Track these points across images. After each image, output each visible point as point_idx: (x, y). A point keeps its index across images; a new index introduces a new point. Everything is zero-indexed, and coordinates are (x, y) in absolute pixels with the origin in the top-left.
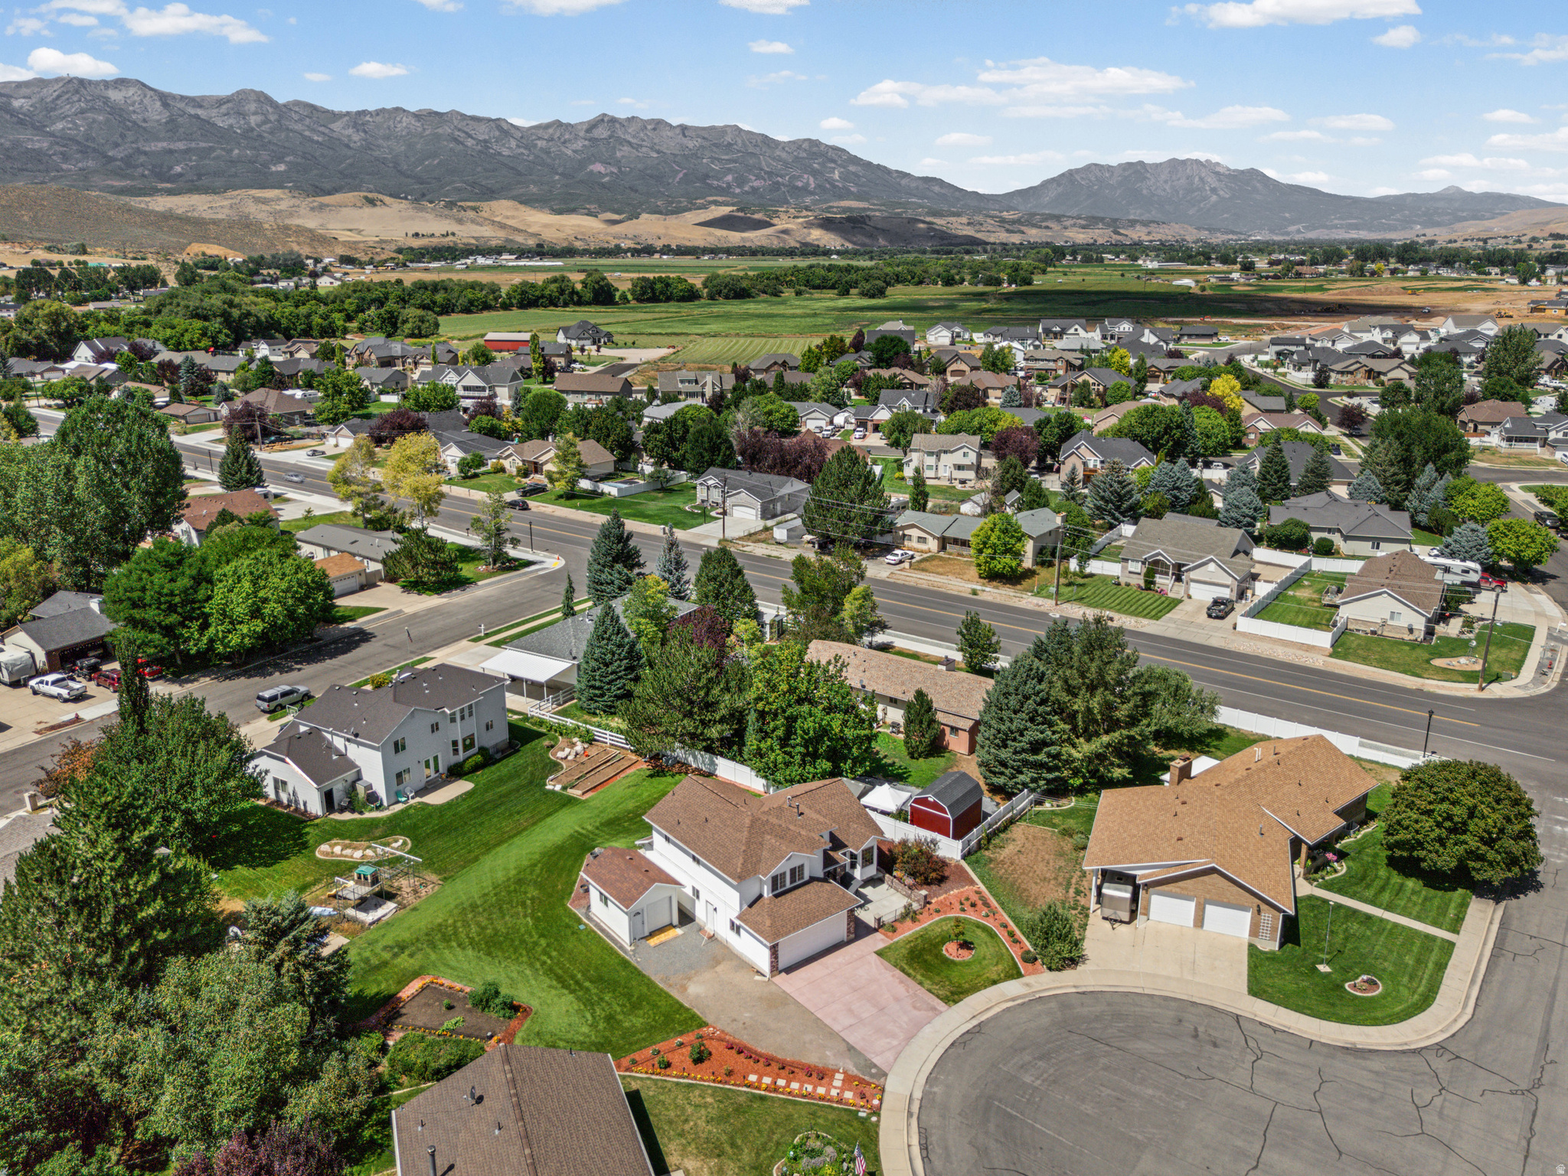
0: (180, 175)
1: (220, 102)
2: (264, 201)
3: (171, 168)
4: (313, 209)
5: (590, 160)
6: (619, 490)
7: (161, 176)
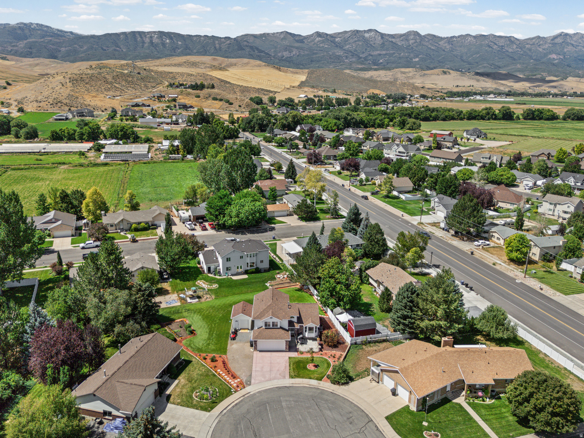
0: (382, 63)
1: (401, 36)
2: (405, 73)
3: (379, 61)
4: (421, 76)
5: (550, 53)
6: (406, 198)
7: (375, 64)
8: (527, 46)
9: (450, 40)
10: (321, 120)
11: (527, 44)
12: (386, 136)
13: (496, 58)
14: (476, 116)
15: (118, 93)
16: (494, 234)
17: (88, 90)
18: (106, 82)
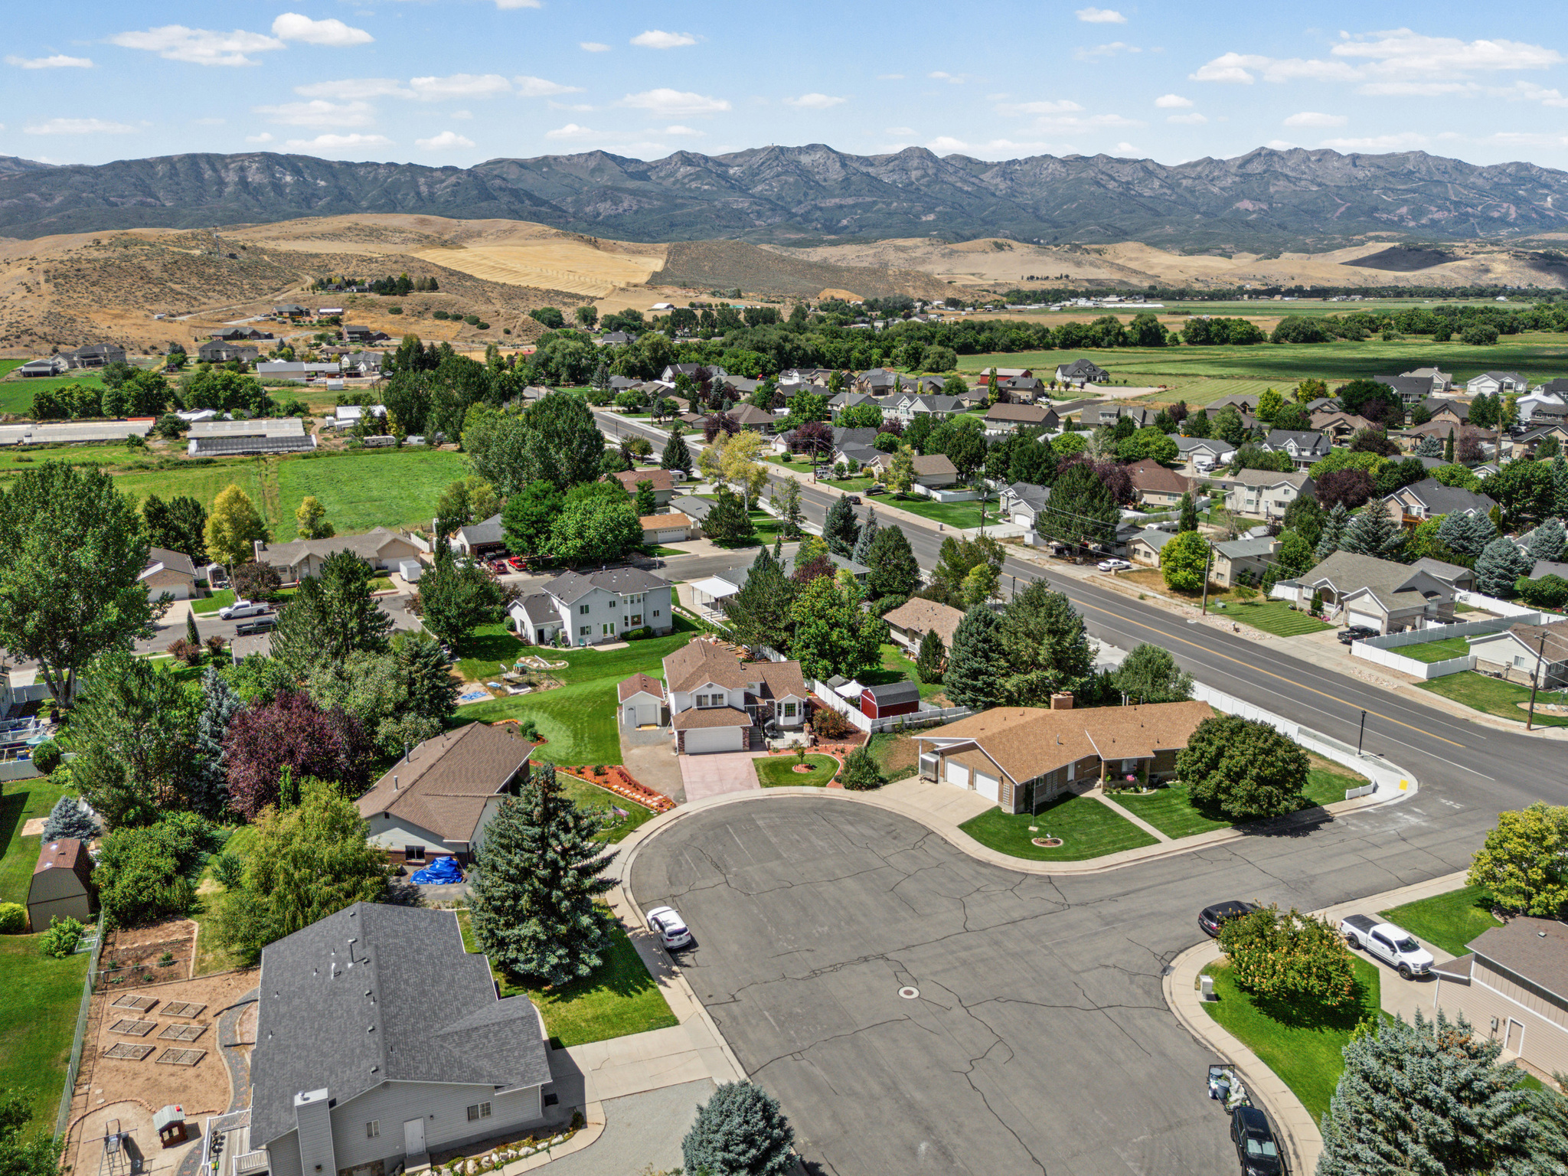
0: (846, 227)
1: (889, 159)
2: (903, 249)
3: (839, 221)
4: (943, 256)
5: (1238, 197)
6: (943, 496)
7: (830, 228)
8: (1185, 182)
9: (1007, 169)
10: (720, 354)
11: (1185, 177)
12: (879, 383)
13: (1117, 211)
14: (1082, 338)
15: (182, 306)
16: (1137, 546)
17: (99, 301)
18: (146, 277)
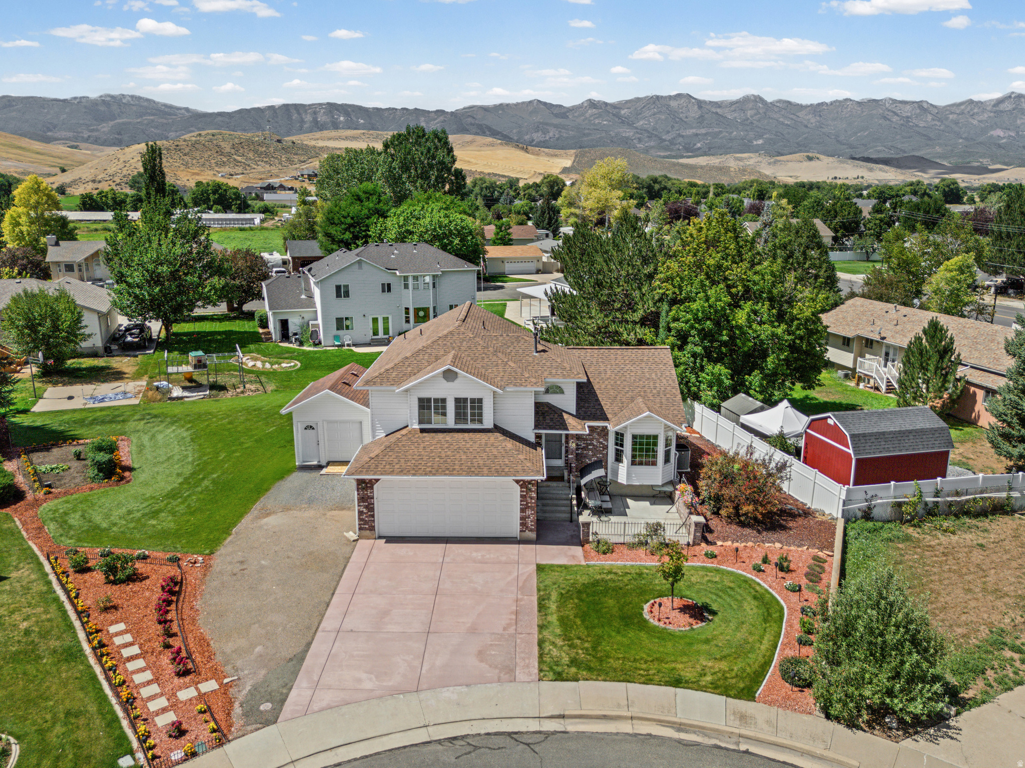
0: (699, 149)
1: (732, 103)
2: (740, 159)
3: (695, 144)
4: (769, 164)
5: (992, 128)
7: (687, 149)
8: (951, 117)
9: (818, 109)
11: (952, 113)
13: (898, 137)
15: (239, 170)
